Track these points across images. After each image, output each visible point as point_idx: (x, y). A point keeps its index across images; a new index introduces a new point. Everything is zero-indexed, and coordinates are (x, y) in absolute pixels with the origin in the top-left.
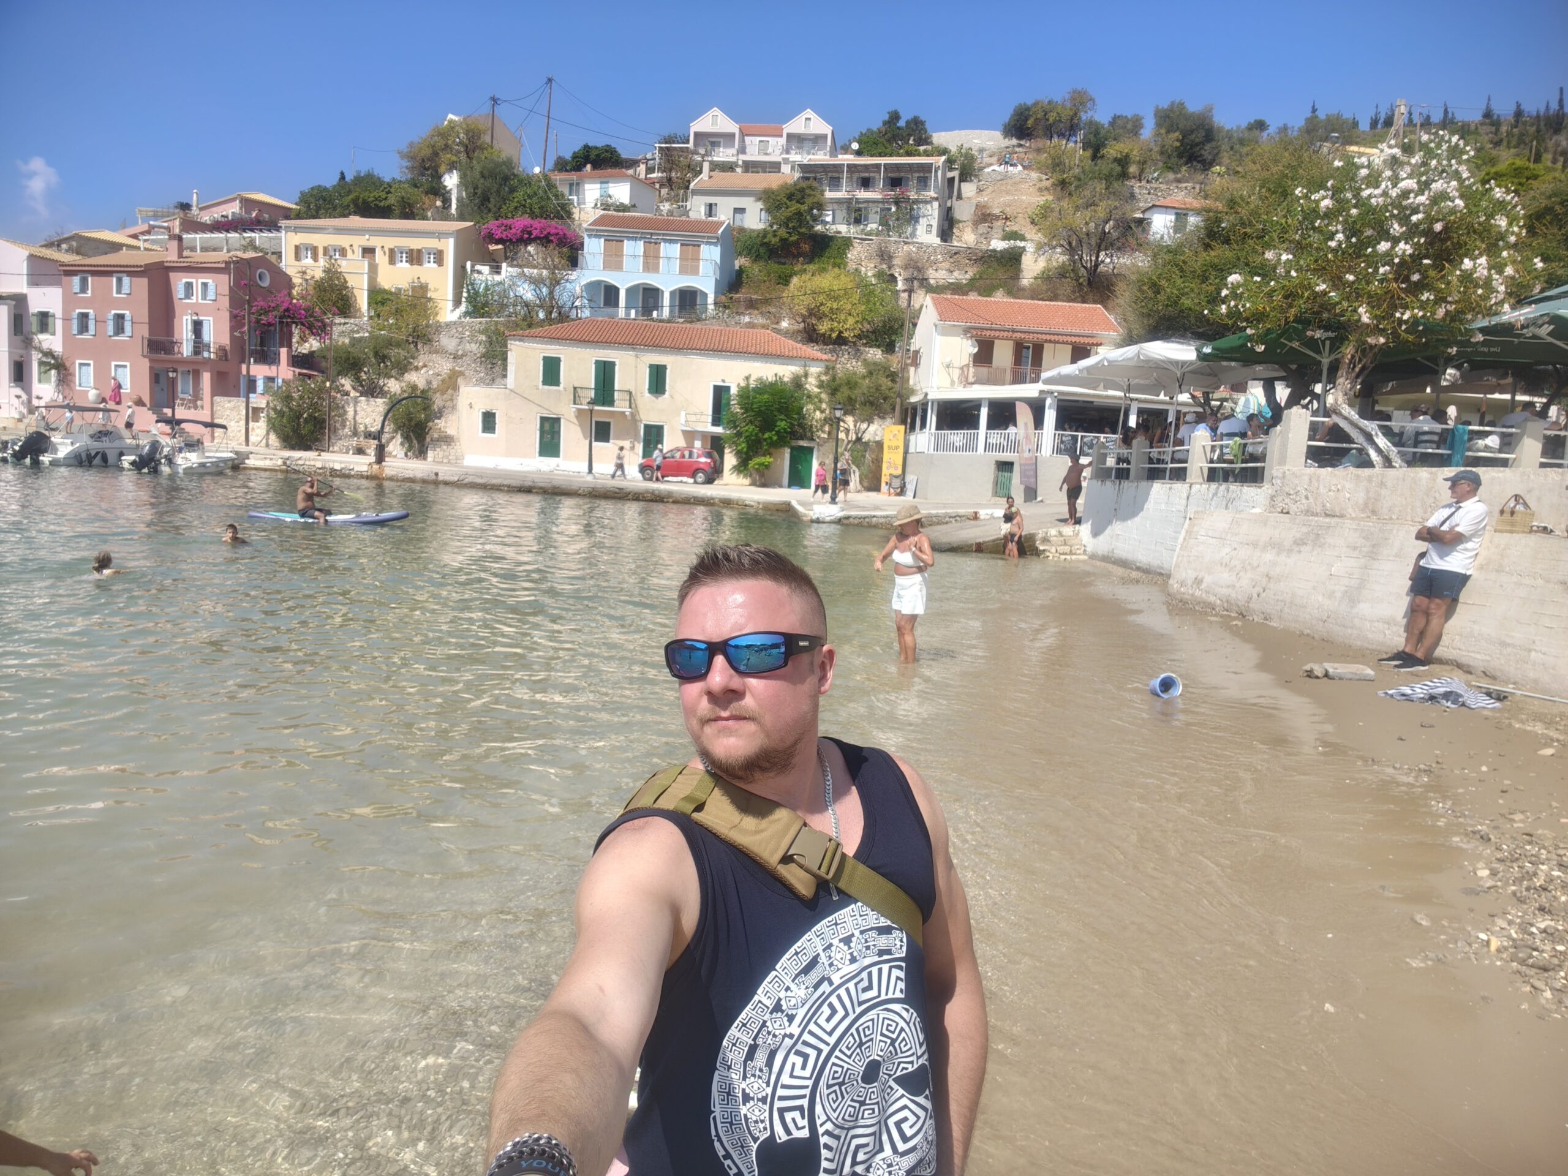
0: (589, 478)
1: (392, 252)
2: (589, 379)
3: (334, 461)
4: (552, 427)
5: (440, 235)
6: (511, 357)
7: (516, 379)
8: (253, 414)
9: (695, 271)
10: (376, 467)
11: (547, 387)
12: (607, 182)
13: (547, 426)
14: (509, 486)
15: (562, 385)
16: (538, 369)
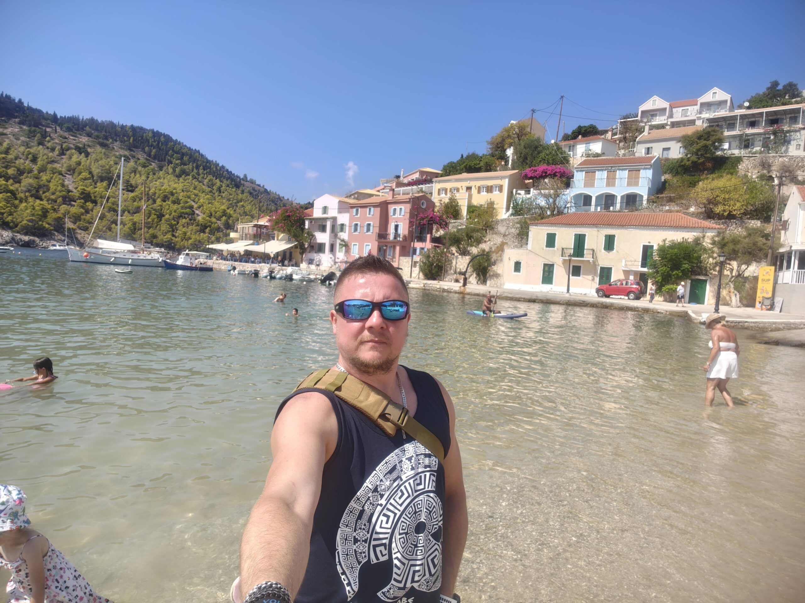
0: (567, 295)
1: (479, 187)
2: (570, 243)
3: (445, 285)
4: (549, 269)
5: (502, 178)
6: (530, 234)
7: (533, 245)
8: (414, 264)
9: (636, 184)
10: (462, 288)
11: (548, 249)
12: (589, 143)
13: (547, 268)
14: (524, 299)
15: (556, 247)
16: (544, 240)
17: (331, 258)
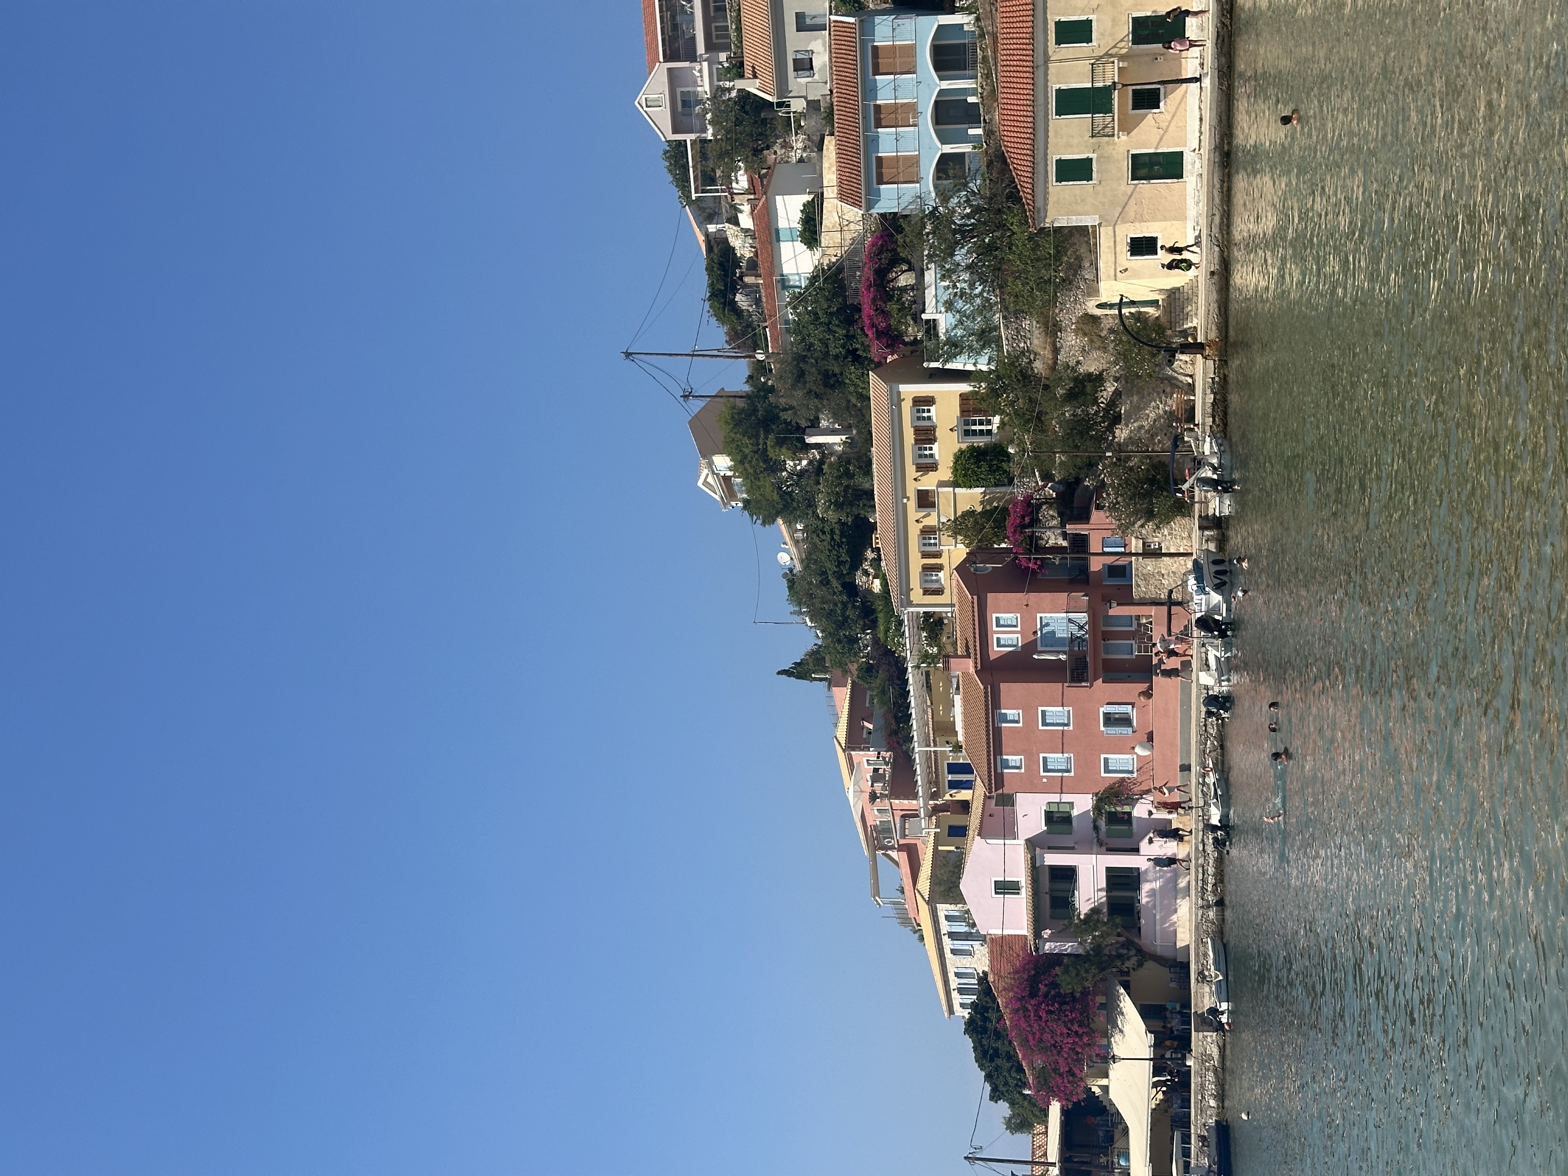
0: (1207, 82)
2: (1080, 122)
3: (1204, 403)
4: (1144, 165)
5: (896, 400)
6: (1062, 222)
7: (1087, 214)
9: (910, 51)
10: (1207, 351)
11: (1094, 175)
13: (1143, 172)
15: (1091, 155)
16: (1074, 188)
17: (1151, 841)
